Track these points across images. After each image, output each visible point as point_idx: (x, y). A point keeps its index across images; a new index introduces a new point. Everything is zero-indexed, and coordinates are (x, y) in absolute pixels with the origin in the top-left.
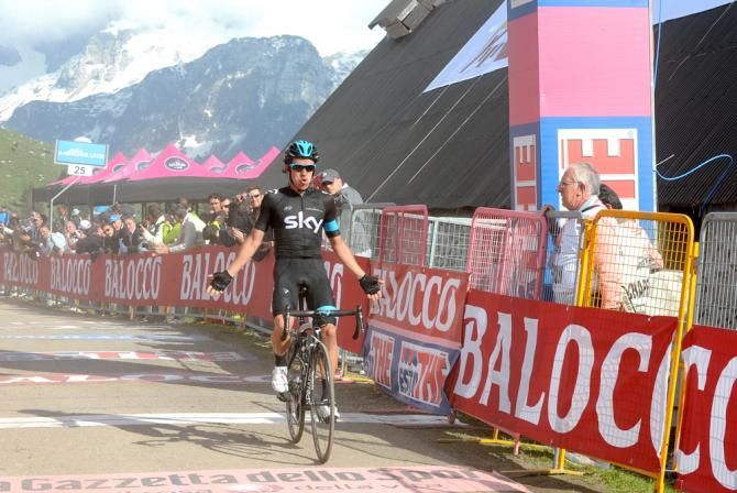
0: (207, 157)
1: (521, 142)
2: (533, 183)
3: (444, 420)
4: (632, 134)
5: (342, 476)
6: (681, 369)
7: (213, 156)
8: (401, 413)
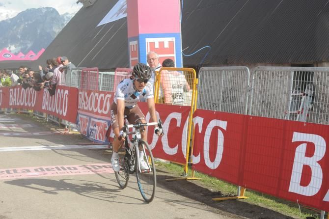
0: (19, 53)
1: (132, 43)
2: (137, 58)
3: (107, 147)
4: (173, 39)
5: (69, 168)
6: (193, 125)
7: (21, 53)
8: (90, 145)
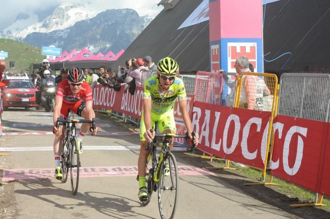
0: (98, 53)
1: (214, 47)
2: (218, 62)
3: (185, 149)
4: (255, 44)
6: (272, 131)
7: (100, 53)
